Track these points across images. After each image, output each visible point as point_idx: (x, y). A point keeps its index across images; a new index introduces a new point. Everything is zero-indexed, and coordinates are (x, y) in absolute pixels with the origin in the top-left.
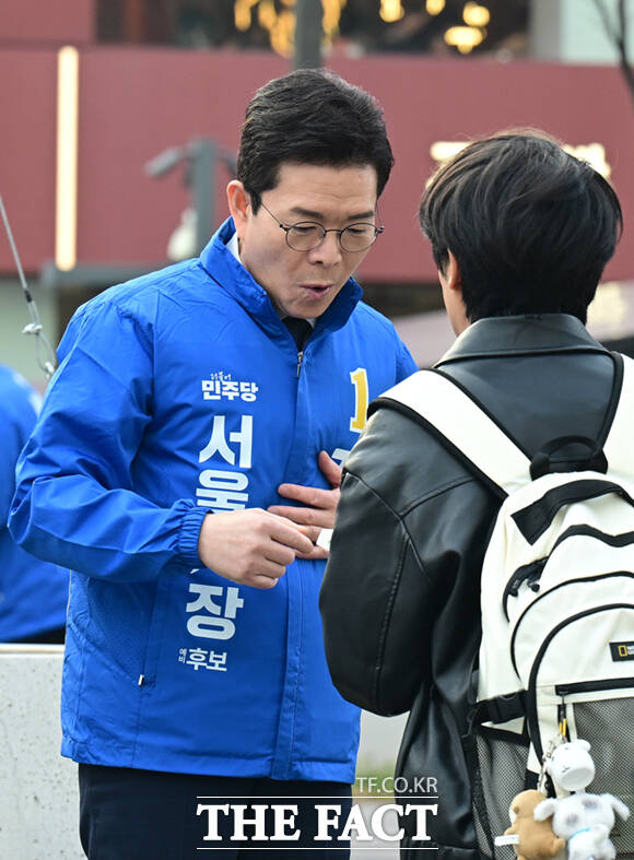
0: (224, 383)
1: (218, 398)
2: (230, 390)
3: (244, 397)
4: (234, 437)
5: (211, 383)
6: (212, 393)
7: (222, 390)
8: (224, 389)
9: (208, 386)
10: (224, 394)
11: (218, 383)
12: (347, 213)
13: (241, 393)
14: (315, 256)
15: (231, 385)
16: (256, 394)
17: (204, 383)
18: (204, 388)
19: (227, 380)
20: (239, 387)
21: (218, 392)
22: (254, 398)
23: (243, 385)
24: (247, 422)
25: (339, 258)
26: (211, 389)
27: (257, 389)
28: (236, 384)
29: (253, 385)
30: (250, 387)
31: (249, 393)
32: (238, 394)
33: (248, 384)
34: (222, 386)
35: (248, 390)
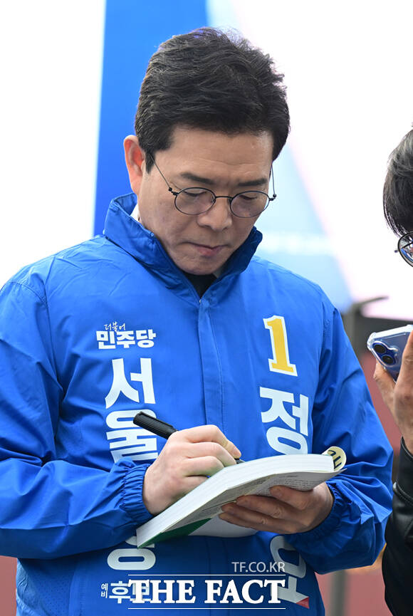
0: (118, 333)
1: (114, 347)
2: (126, 340)
3: (140, 344)
4: (134, 377)
5: (105, 333)
6: (107, 343)
7: (116, 340)
8: (118, 338)
9: (102, 336)
10: (118, 343)
11: (112, 333)
12: (238, 180)
13: (137, 341)
14: (204, 220)
15: (125, 334)
16: (154, 340)
17: (99, 333)
18: (99, 338)
19: (122, 330)
20: (135, 335)
21: (112, 341)
22: (151, 344)
23: (139, 333)
24: (146, 364)
25: (229, 222)
26: (106, 339)
27: (154, 335)
28: (132, 332)
29: (150, 331)
30: (147, 334)
31: (146, 339)
32: (134, 343)
33: (144, 332)
34: (116, 336)
35: (146, 337)
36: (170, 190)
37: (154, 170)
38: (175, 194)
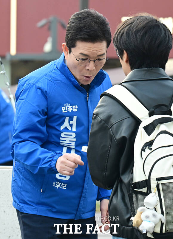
0: (68, 107)
1: (67, 112)
2: (70, 109)
4: (71, 122)
5: (64, 107)
7: (68, 109)
11: (66, 107)
13: (73, 109)
15: (70, 107)
16: (77, 109)
18: (63, 109)
20: (72, 107)
21: (66, 110)
23: (73, 106)
24: (75, 118)
25: (94, 68)
28: (71, 106)
29: (76, 106)
32: (72, 110)
35: (75, 108)
36: (76, 59)
37: (71, 53)
38: (78, 60)
